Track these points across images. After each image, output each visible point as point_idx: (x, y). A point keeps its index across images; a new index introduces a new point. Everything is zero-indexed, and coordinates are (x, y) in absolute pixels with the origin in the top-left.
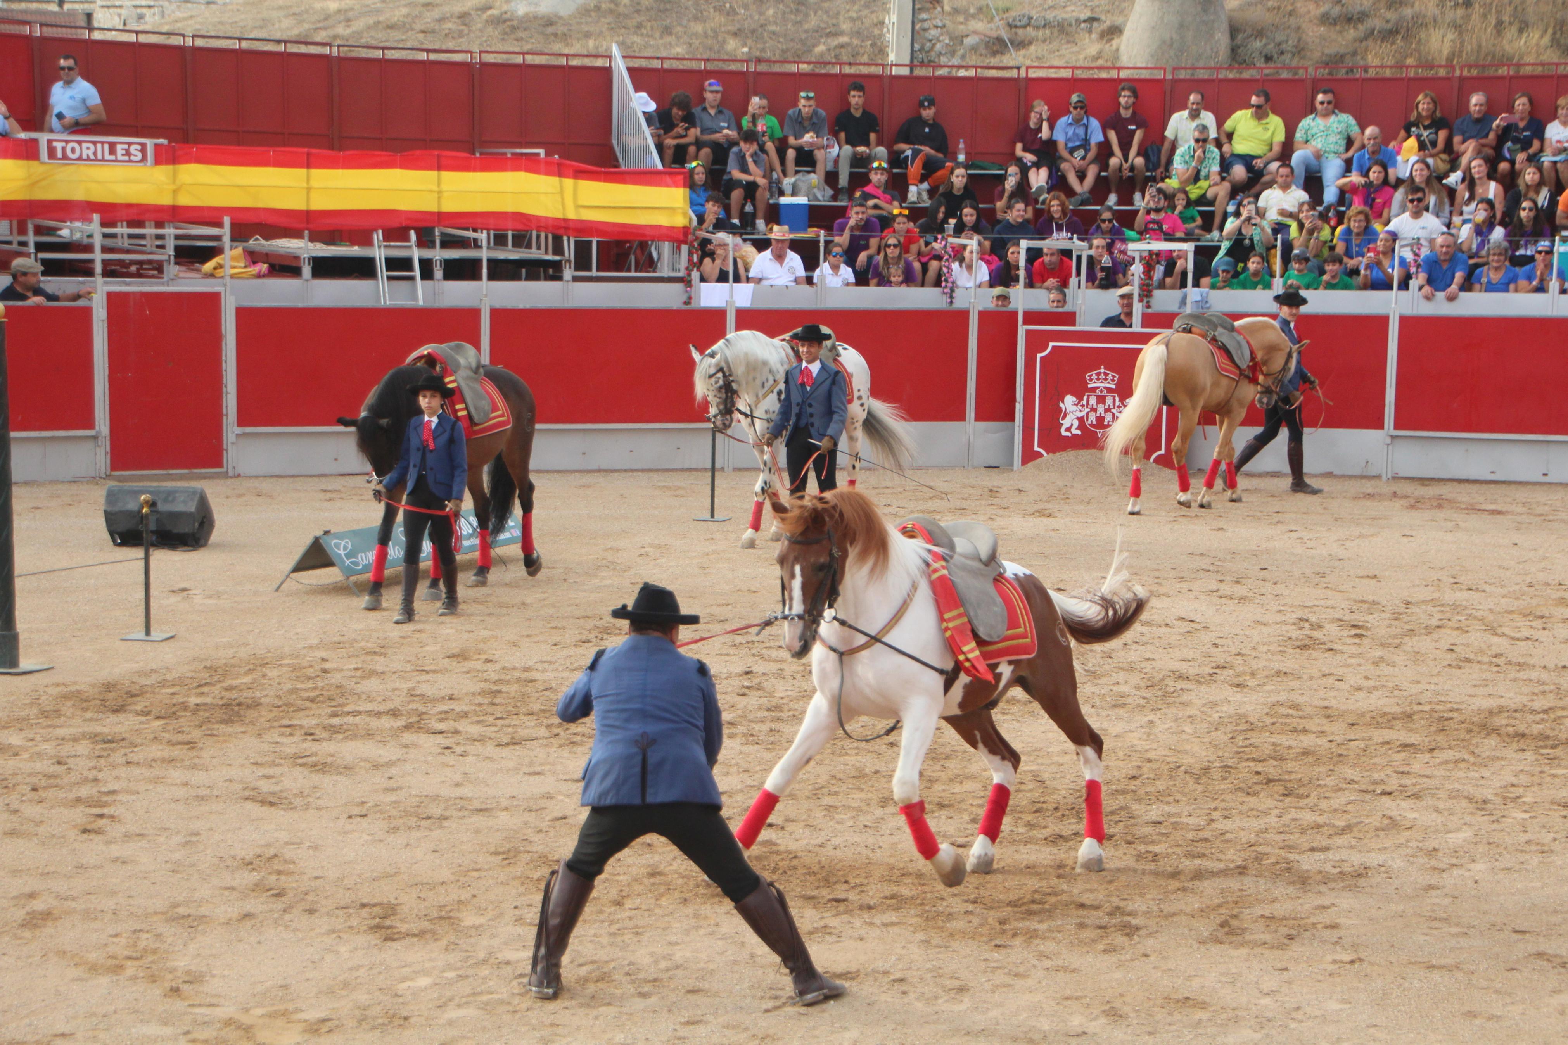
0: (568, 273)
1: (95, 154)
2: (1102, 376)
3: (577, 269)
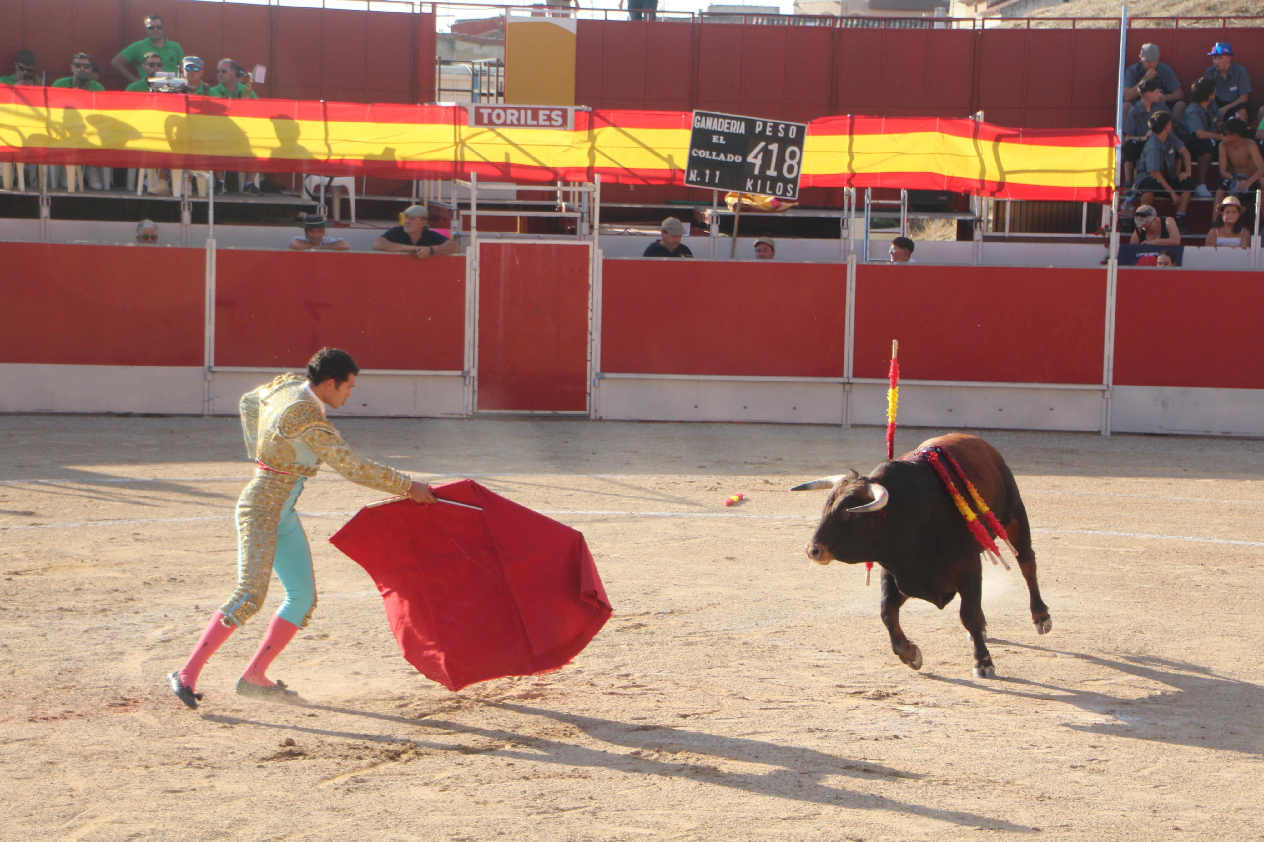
0: (978, 233)
1: (519, 119)
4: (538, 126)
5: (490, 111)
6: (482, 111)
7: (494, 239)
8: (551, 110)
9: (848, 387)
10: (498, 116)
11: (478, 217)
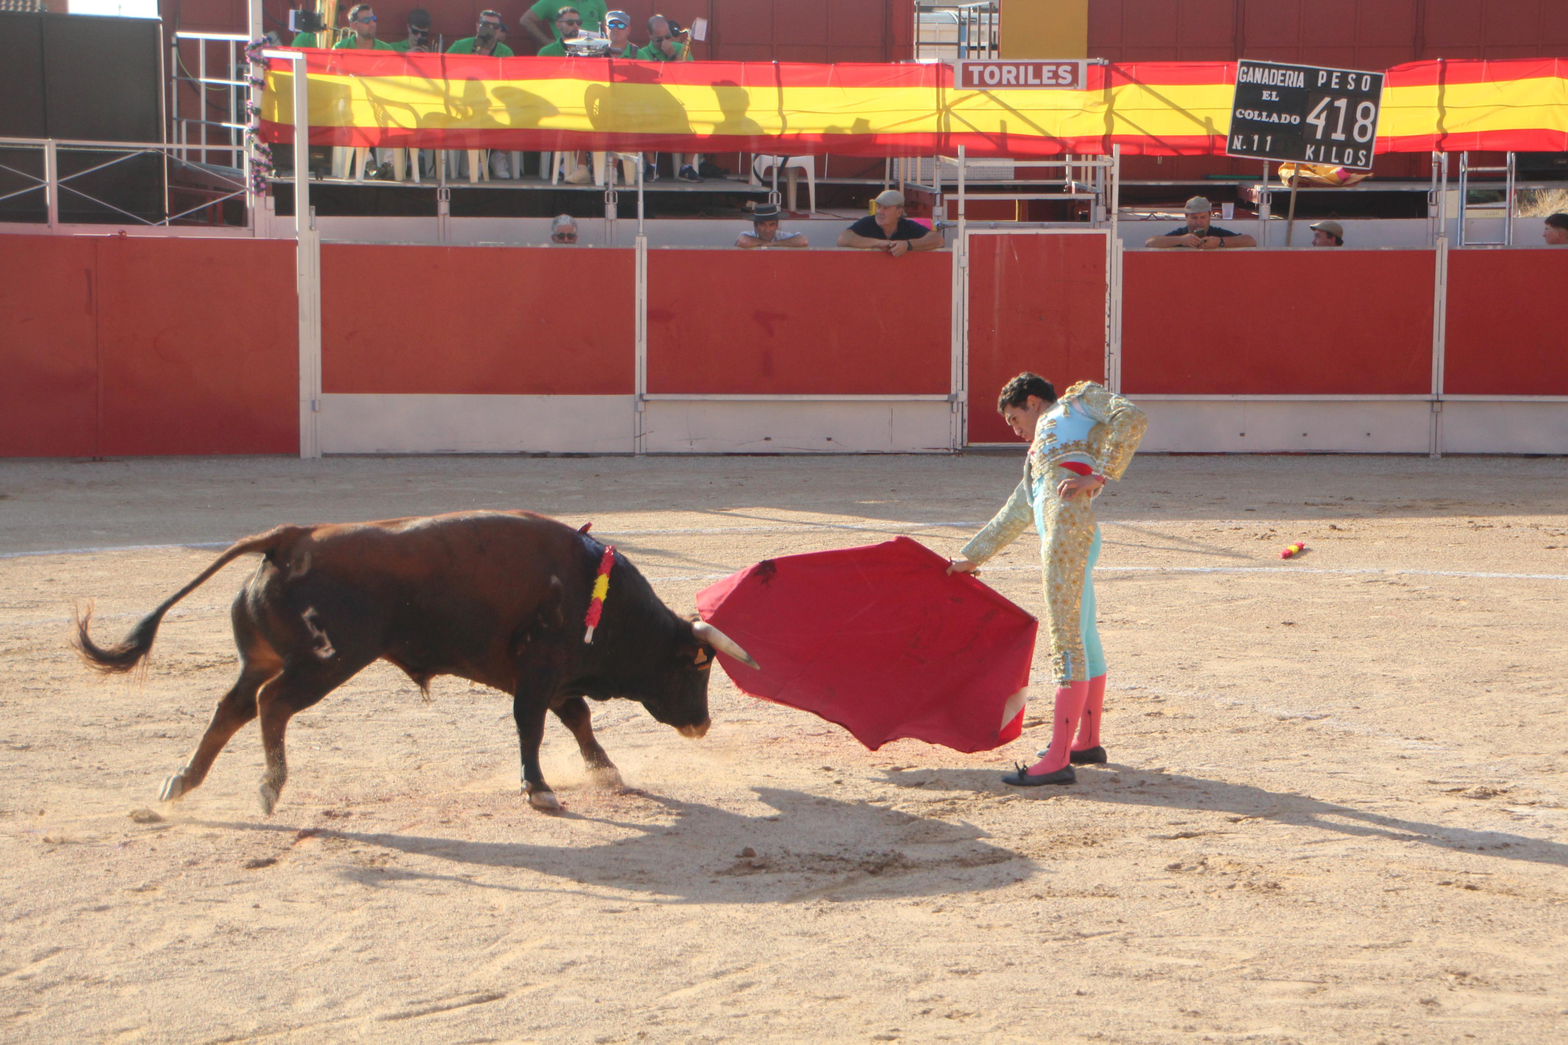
4: (1042, 85)
5: (981, 68)
6: (971, 68)
7: (985, 229)
8: (1058, 65)
9: (1437, 406)
10: (992, 75)
11: (968, 203)
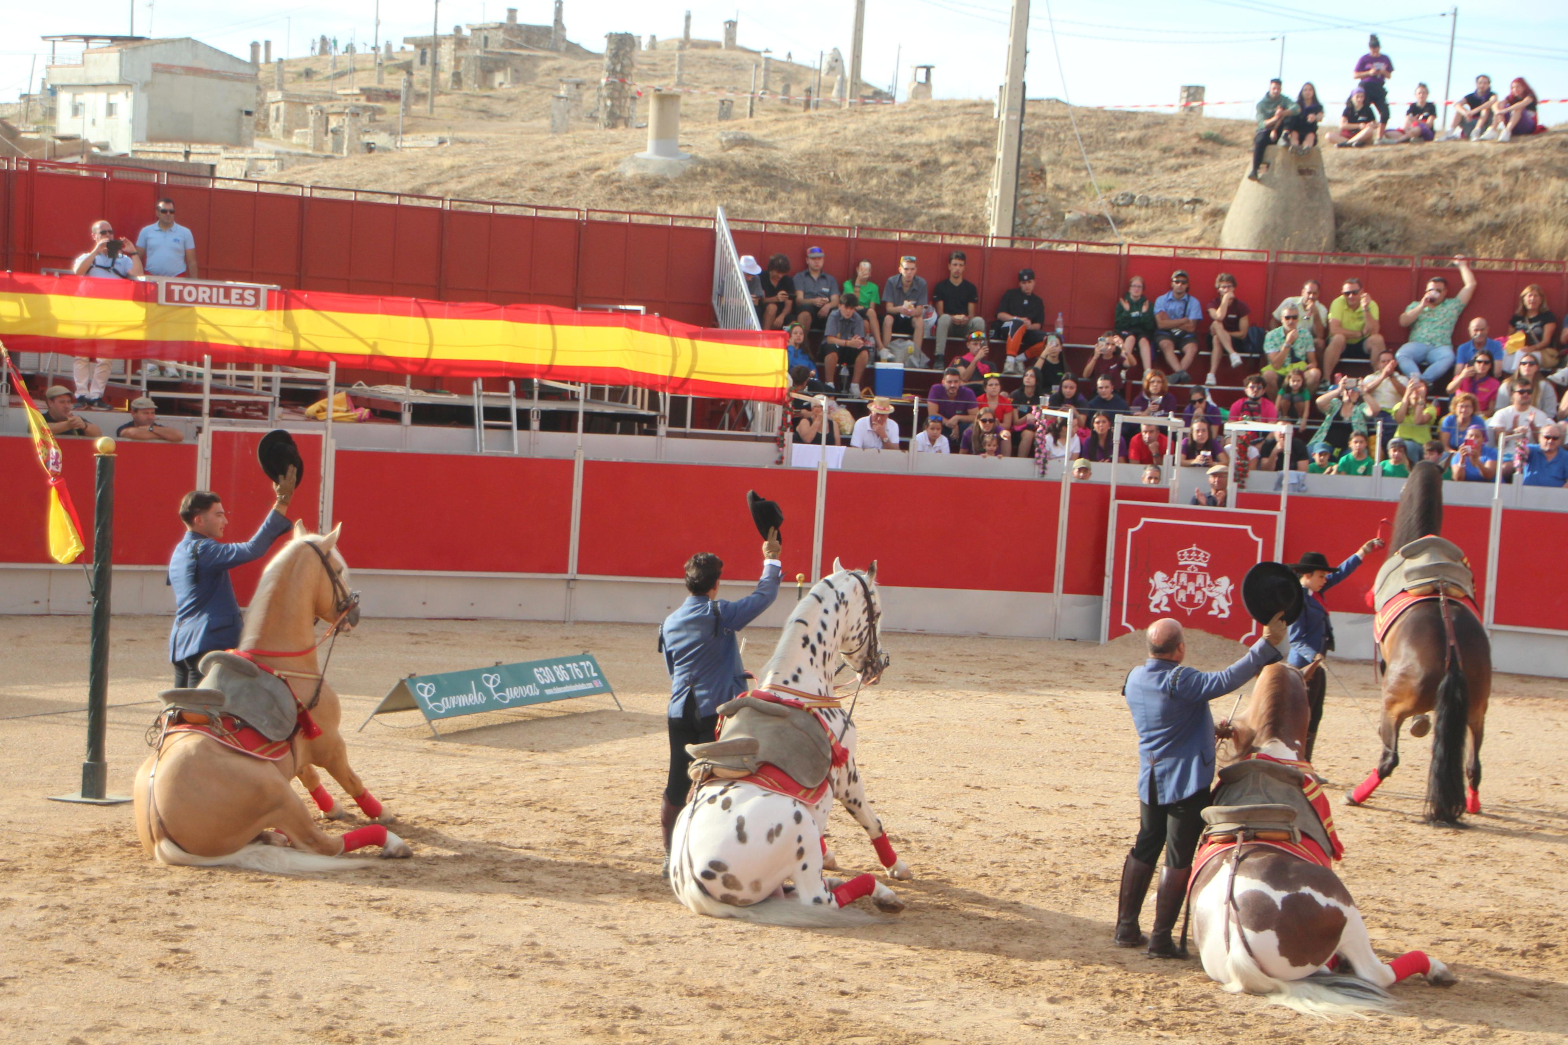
0: (663, 428)
1: (210, 297)
2: (1194, 554)
3: (670, 425)
4: (230, 305)
8: (244, 289)
9: (572, 584)
